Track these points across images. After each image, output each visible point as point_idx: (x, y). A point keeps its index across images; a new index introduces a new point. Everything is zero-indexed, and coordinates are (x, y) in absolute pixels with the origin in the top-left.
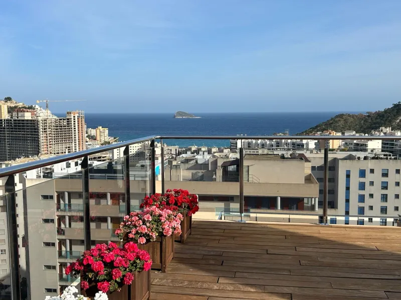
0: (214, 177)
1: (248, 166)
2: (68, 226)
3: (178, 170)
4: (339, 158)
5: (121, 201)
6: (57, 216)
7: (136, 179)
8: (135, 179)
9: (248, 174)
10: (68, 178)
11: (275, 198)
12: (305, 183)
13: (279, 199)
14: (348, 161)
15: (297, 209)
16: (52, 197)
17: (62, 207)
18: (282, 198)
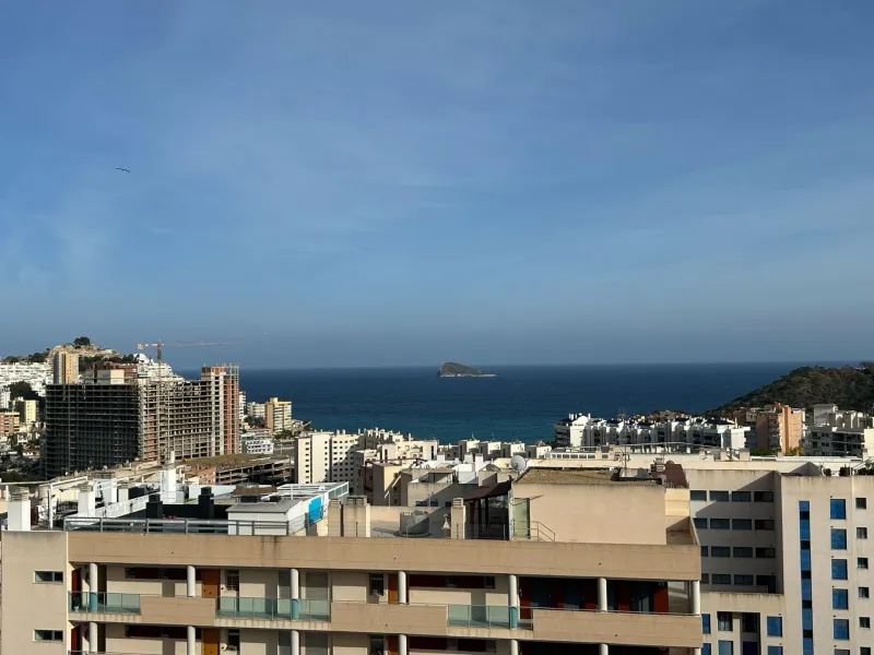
0: (446, 526)
1: (528, 500)
2: (95, 649)
3: (359, 510)
4: (781, 471)
5: (222, 586)
6: (71, 622)
7: (258, 532)
8: (253, 531)
9: (529, 518)
10: (98, 530)
11: (594, 582)
12: (669, 542)
13: (604, 585)
14: (802, 478)
15: (652, 609)
16: (59, 577)
17: (85, 600)
18: (610, 582)
